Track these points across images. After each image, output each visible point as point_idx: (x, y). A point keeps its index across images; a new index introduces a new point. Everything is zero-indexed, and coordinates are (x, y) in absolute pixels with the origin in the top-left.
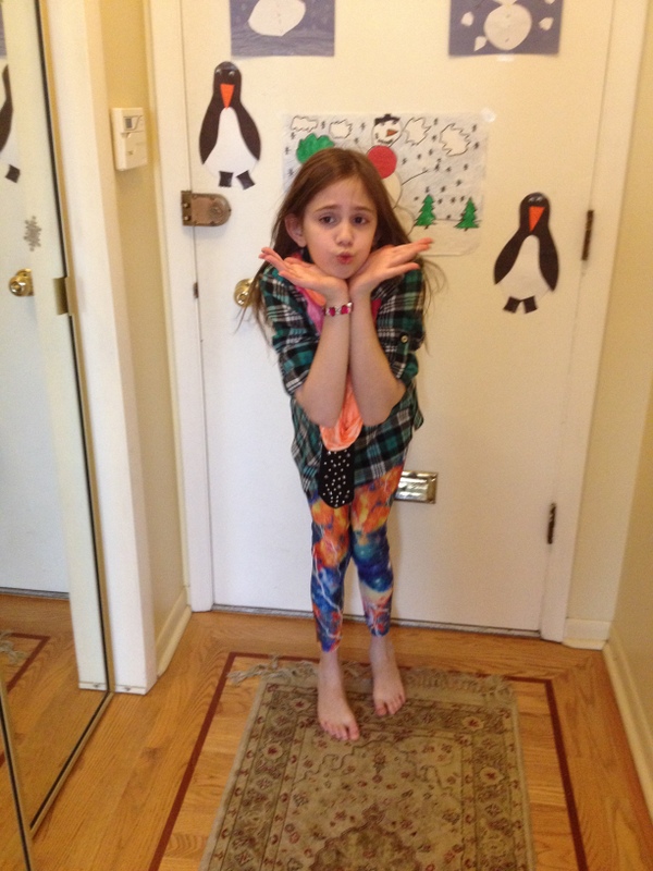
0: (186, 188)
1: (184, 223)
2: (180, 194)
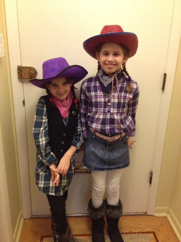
0: (19, 65)
1: (19, 77)
2: (17, 67)
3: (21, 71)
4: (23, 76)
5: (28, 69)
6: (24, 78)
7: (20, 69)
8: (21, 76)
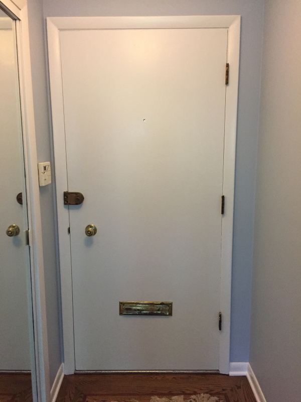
0: (66, 190)
1: (65, 204)
2: (63, 193)
3: (67, 197)
4: (69, 202)
5: (75, 195)
6: (70, 204)
7: (67, 195)
8: (67, 202)
